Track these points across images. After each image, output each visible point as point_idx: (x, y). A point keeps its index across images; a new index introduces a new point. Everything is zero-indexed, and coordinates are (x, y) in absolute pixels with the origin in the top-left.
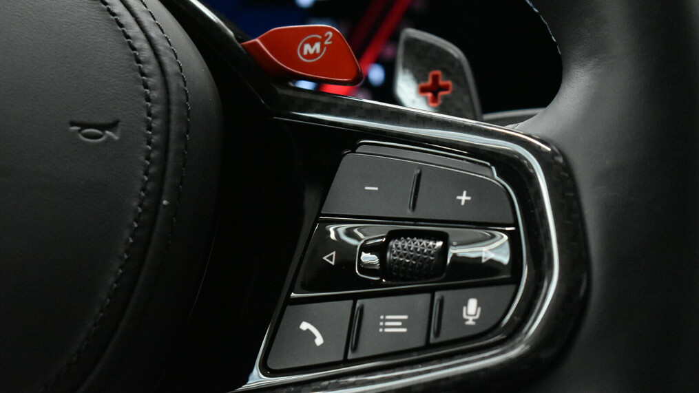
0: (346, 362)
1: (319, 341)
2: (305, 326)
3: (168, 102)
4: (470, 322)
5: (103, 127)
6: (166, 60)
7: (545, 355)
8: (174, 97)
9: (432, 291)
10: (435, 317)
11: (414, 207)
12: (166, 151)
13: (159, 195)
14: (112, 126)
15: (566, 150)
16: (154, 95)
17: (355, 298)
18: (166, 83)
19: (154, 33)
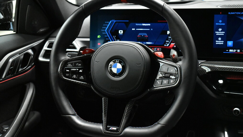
0: (161, 85)
1: (159, 83)
2: (158, 82)
3: (145, 62)
4: (172, 82)
5: (139, 64)
6: (145, 58)
7: (178, 85)
8: (146, 61)
9: (169, 79)
10: (169, 82)
11: (167, 71)
12: (145, 66)
13: (144, 70)
14: (140, 64)
15: (181, 67)
16: (144, 61)
17: (162, 79)
18: (145, 60)
19: (144, 55)
